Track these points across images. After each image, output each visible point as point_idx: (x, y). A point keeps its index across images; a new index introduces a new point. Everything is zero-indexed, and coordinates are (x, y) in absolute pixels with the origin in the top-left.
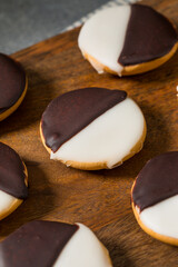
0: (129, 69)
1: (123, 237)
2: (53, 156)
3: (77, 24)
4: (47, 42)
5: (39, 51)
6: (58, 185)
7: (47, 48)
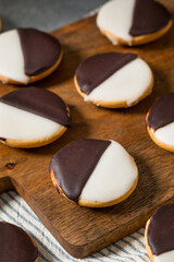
0: (138, 39)
1: (142, 152)
2: (87, 98)
3: (92, 13)
4: (72, 25)
5: (67, 31)
6: (91, 120)
7: (73, 29)
